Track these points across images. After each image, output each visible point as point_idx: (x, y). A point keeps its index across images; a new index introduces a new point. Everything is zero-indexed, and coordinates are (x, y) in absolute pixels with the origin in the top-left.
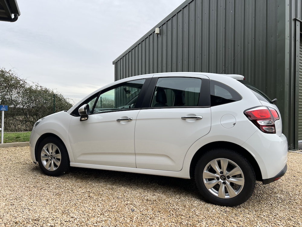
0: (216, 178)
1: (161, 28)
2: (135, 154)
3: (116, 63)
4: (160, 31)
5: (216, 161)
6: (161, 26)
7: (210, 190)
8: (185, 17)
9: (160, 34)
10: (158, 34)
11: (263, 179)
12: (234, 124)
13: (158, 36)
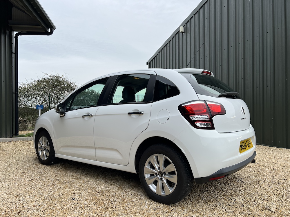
0: (155, 174)
2: (95, 148)
4: (185, 29)
5: (154, 156)
7: (150, 186)
10: (182, 32)
11: (194, 177)
12: (168, 119)
13: (182, 34)
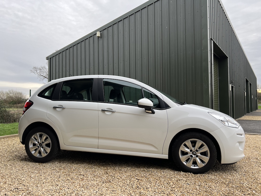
1: (102, 32)
3: (50, 59)
6: (103, 30)
8: (126, 26)
9: (101, 37)
